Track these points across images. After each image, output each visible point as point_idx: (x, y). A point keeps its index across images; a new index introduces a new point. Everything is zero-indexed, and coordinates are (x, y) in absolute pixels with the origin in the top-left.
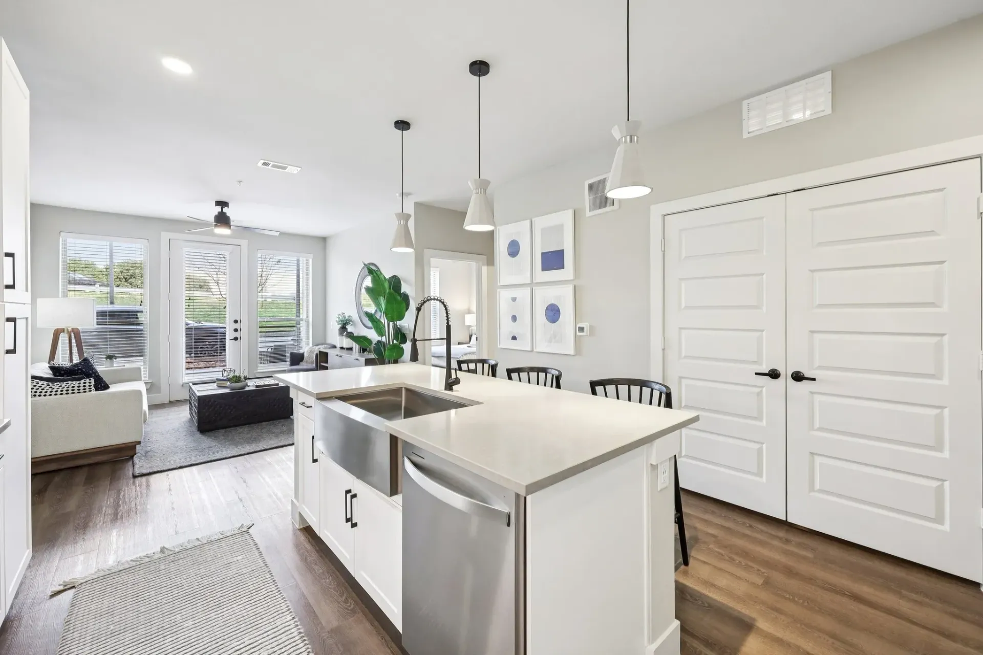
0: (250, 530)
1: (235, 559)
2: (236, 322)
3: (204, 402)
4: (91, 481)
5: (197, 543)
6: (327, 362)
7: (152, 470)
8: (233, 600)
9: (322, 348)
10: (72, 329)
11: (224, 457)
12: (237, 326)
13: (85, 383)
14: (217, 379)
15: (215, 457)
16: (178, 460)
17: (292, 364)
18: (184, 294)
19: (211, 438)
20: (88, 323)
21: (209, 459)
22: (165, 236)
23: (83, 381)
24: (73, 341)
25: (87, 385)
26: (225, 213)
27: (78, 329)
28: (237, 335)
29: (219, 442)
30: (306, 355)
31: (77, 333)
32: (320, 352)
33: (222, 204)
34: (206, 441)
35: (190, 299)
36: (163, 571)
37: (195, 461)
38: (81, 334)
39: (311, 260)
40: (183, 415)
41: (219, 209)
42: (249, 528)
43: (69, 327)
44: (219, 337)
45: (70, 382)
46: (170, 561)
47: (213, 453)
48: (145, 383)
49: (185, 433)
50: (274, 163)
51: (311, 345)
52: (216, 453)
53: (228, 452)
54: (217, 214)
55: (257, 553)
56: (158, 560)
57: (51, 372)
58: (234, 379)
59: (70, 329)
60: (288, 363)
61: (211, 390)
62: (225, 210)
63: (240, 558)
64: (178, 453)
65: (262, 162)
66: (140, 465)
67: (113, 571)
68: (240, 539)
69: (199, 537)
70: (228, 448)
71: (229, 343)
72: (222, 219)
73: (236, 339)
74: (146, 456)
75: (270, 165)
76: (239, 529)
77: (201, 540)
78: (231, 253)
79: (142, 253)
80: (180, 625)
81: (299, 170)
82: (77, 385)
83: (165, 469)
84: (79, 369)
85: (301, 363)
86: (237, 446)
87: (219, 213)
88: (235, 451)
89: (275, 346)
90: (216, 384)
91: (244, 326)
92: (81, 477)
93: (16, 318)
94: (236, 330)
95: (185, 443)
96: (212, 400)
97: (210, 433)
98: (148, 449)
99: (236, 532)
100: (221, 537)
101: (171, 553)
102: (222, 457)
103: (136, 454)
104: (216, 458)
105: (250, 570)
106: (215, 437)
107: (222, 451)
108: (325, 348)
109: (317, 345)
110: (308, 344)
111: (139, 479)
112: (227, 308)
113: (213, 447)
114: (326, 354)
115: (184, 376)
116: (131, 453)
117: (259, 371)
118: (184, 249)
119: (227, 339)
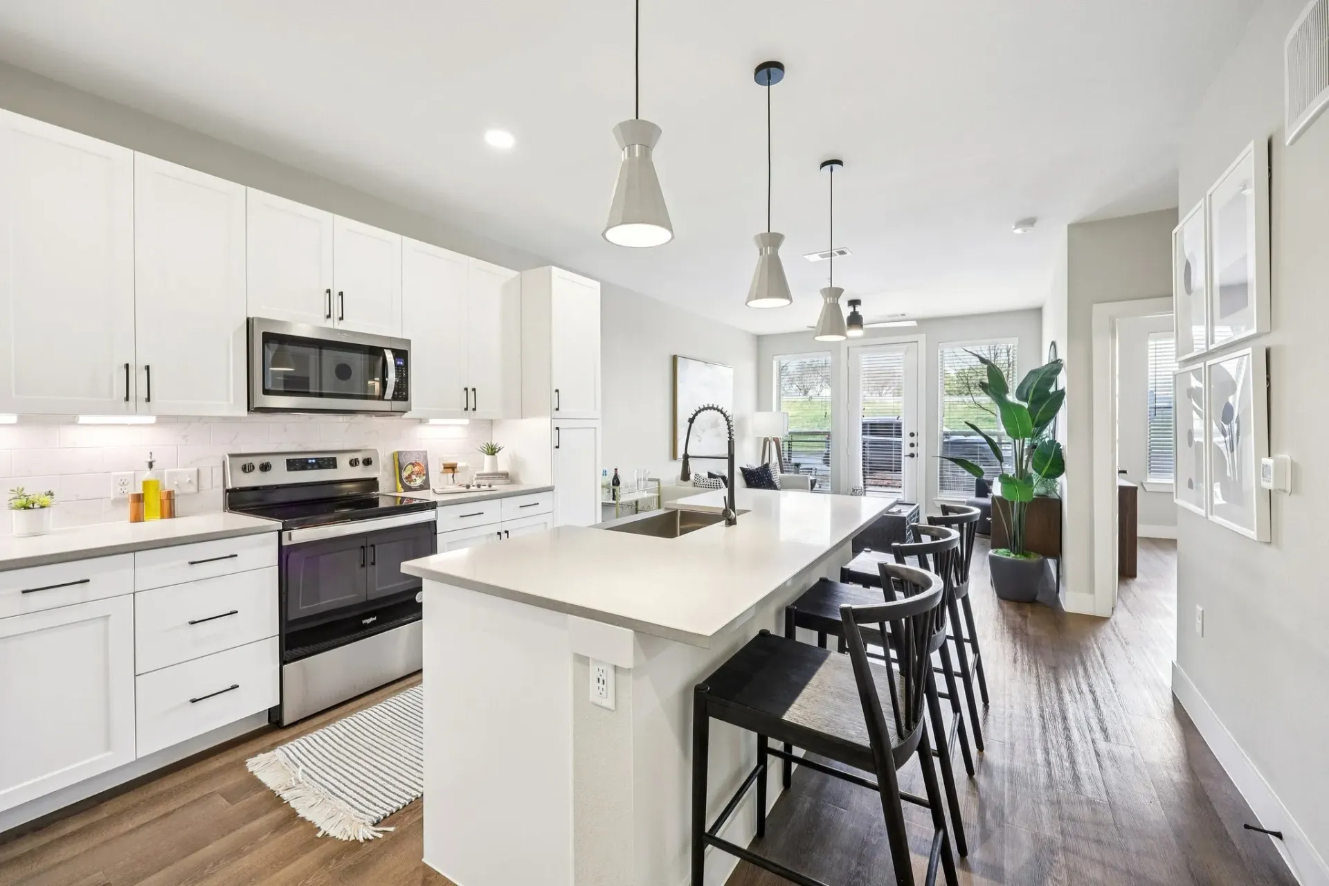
2: (912, 435)
10: (773, 438)
12: (913, 440)
17: (978, 495)
22: (844, 344)
26: (857, 313)
27: (778, 438)
28: (913, 450)
31: (777, 442)
33: (854, 303)
38: (780, 443)
41: (852, 308)
43: (776, 436)
44: (893, 459)
59: (771, 438)
62: (858, 309)
71: (906, 463)
72: (855, 320)
73: (912, 455)
87: (850, 313)
91: (921, 440)
93: (559, 428)
94: (912, 445)
117: (939, 498)
118: (860, 355)
119: (903, 455)
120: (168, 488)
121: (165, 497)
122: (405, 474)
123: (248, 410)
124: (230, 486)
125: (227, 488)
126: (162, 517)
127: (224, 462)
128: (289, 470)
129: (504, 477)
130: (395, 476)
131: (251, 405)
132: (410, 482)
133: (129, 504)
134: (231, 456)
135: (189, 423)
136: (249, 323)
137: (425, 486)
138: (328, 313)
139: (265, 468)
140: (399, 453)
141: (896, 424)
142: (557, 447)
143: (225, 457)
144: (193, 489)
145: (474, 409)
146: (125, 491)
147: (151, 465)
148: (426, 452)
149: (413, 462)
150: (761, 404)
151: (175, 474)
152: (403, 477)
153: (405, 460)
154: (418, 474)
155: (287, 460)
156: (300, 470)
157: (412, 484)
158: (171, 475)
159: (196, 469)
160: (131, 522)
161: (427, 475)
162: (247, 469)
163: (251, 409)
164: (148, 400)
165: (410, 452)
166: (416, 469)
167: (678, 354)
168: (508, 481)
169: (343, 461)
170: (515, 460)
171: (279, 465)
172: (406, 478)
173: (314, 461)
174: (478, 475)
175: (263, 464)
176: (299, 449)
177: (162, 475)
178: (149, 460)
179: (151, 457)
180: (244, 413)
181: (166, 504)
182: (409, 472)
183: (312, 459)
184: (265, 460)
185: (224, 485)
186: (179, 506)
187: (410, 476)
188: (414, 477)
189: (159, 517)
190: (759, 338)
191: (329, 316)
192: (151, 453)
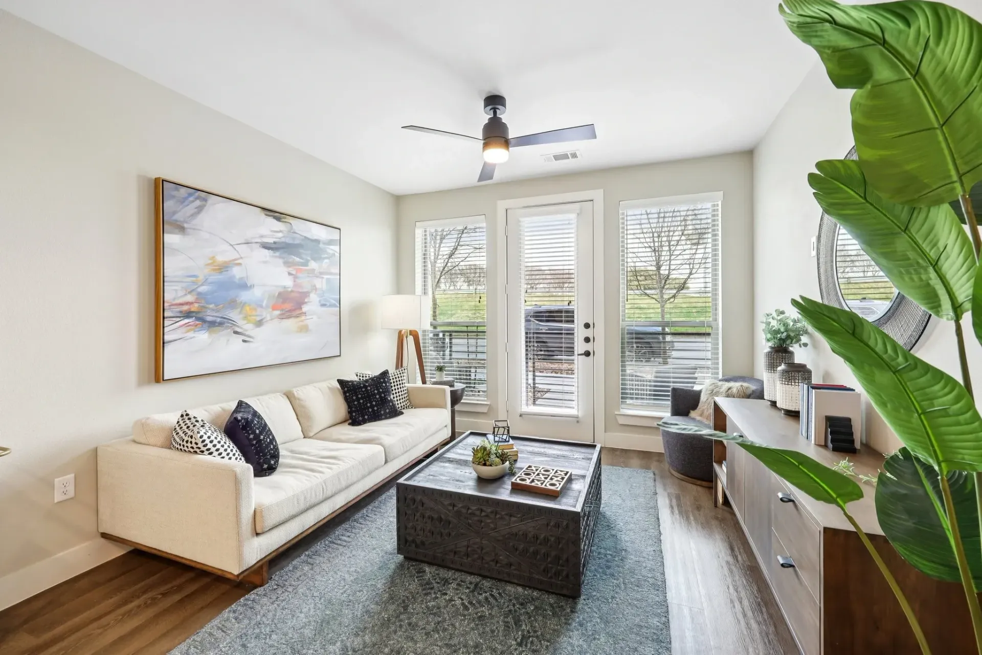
2: (587, 326)
3: (407, 499)
10: (411, 331)
12: (589, 333)
17: (674, 411)
22: (502, 206)
27: (416, 331)
28: (588, 347)
30: (703, 396)
31: (415, 335)
39: (720, 204)
43: (408, 329)
60: (669, 408)
71: (578, 362)
73: (587, 354)
78: (577, 214)
85: (692, 413)
91: (599, 332)
94: (587, 340)
96: (418, 498)
109: (728, 381)
112: (576, 303)
117: (622, 412)
118: (522, 219)
119: (576, 353)
141: (567, 312)
150: (401, 284)
190: (399, 201)
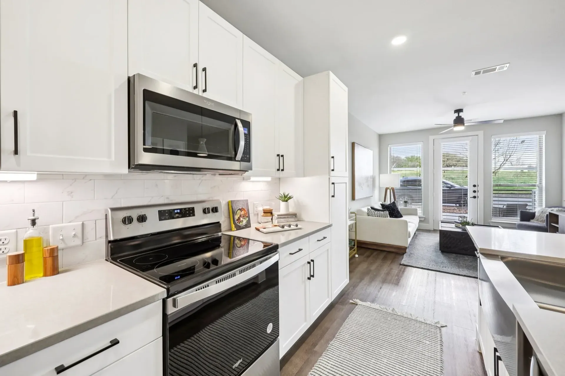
0: (442, 329)
1: (425, 341)
2: (475, 186)
3: (444, 234)
4: (385, 259)
5: (409, 317)
6: (557, 223)
7: (408, 264)
8: (411, 366)
9: (555, 211)
10: (391, 188)
11: (448, 272)
12: (475, 189)
13: (385, 213)
14: (455, 222)
15: (443, 269)
16: (423, 264)
17: (522, 220)
18: (441, 169)
19: (446, 257)
20: (397, 185)
21: (438, 270)
22: (431, 138)
23: (384, 212)
24: (392, 194)
25: (386, 214)
26: (461, 116)
27: (394, 188)
28: (475, 194)
29: (449, 261)
30: (537, 214)
31: (393, 189)
32: (550, 213)
33: (459, 111)
34: (442, 258)
35: (444, 172)
36: (389, 321)
37: (431, 268)
38: (395, 190)
39: (544, 136)
40: (435, 239)
41: (456, 115)
42: (442, 327)
43: (390, 187)
45: (380, 212)
46: (394, 318)
47: (443, 267)
48: (419, 217)
49: (433, 250)
50: (483, 70)
51: (544, 206)
52: (444, 268)
53: (452, 270)
54: (455, 118)
55: (439, 347)
56: (389, 314)
57: (381, 206)
58: (464, 223)
59: (390, 188)
60: (519, 218)
61: (451, 228)
62: (461, 114)
63: (428, 342)
64: (424, 259)
65: (474, 73)
66: (405, 260)
67: (371, 307)
68: (433, 330)
69: (412, 314)
70: (453, 267)
71: (470, 201)
72: (459, 121)
73: (475, 197)
74: (410, 255)
75: (482, 72)
76: (436, 323)
77: (412, 316)
78: (471, 141)
79: (420, 149)
80: (381, 357)
81: (508, 66)
82: (382, 214)
83: (415, 266)
84: (391, 206)
85: (532, 221)
86: (459, 267)
87: (456, 117)
88: (457, 271)
89: (508, 204)
90: (454, 224)
91: (481, 189)
92: (382, 255)
93: (334, 183)
94: (475, 192)
95: (431, 256)
96: (448, 234)
97: (447, 254)
98: (412, 252)
99: (432, 324)
100: (423, 321)
101: (396, 314)
102: (447, 271)
103: (406, 253)
104: (443, 271)
105: (430, 356)
106: (448, 257)
107: (448, 268)
108: (557, 211)
109: (549, 207)
110: (541, 205)
111: (402, 266)
112: (468, 177)
113: (445, 263)
114: (557, 216)
115: (441, 216)
116: (403, 252)
117: (494, 220)
118: (441, 143)
119: (468, 197)
120: (53, 245)
121: (47, 255)
122: (236, 217)
123: (129, 167)
124: (111, 238)
125: (109, 239)
126: (45, 275)
127: (106, 215)
128: (160, 219)
129: (294, 216)
130: (230, 218)
131: (132, 163)
132: (240, 222)
133: (7, 266)
134: (113, 210)
135: (75, 180)
136: (130, 81)
137: (248, 226)
138: (195, 85)
139: (142, 219)
140: (232, 202)
142: (333, 196)
143: (107, 210)
144: (78, 242)
145: (282, 170)
146: (6, 251)
147: (34, 222)
148: (247, 200)
149: (241, 208)
150: (382, 170)
151: (61, 229)
152: (236, 219)
153: (236, 207)
154: (244, 217)
155: (159, 211)
156: (168, 219)
157: (241, 224)
158: (55, 230)
159: (82, 222)
160: (8, 285)
161: (249, 217)
162: (128, 220)
163: (132, 166)
164: (16, 152)
165: (238, 201)
166: (243, 213)
167: (355, 142)
168: (296, 219)
169: (198, 210)
170: (298, 205)
171: (152, 215)
172: (237, 220)
173: (179, 211)
174: (278, 215)
175: (140, 216)
176: (166, 202)
177: (46, 231)
178: (33, 218)
179: (34, 215)
180: (125, 170)
181: (49, 261)
182: (239, 216)
183: (177, 209)
184: (142, 212)
185: (107, 236)
186: (63, 260)
187: (239, 218)
188: (241, 219)
189: (42, 274)
190: (381, 137)
191: (195, 87)
192: (34, 211)
